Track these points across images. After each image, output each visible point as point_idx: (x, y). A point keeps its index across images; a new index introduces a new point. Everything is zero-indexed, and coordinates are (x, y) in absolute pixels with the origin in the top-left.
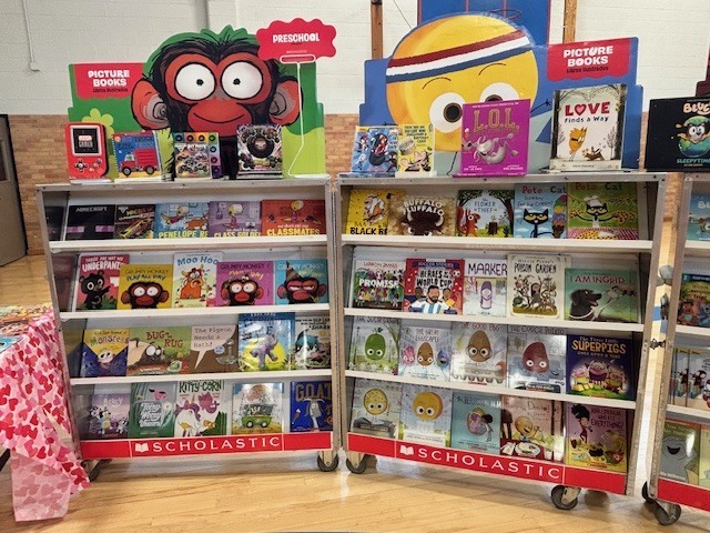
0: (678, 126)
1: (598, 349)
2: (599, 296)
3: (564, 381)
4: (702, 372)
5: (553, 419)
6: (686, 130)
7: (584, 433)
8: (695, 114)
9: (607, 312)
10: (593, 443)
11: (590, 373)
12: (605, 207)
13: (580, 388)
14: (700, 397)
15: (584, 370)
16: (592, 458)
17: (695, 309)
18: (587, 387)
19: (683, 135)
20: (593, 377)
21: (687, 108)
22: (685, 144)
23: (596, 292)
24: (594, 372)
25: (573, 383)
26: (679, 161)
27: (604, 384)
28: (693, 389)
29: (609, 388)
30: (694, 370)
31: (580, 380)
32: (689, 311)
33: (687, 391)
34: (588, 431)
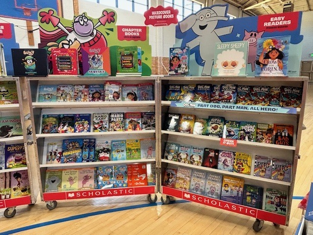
0: (23, 60)
1: (18, 149)
2: (12, 128)
3: (4, 165)
4: (56, 150)
5: (5, 181)
6: (26, 61)
7: (19, 184)
8: (28, 55)
9: (15, 133)
10: (23, 187)
11: (15, 159)
12: (7, 91)
13: (11, 166)
14: (56, 159)
15: (13, 158)
16: (23, 193)
17: (49, 128)
18: (14, 165)
19: (25, 63)
20: (16, 161)
21: (25, 53)
22: (27, 67)
23: (11, 126)
24: (17, 158)
25: (7, 165)
26: (26, 73)
27: (21, 162)
28: (53, 157)
29: (23, 164)
30: (54, 150)
31: (11, 163)
32: (47, 129)
33: (52, 158)
34: (21, 183)
